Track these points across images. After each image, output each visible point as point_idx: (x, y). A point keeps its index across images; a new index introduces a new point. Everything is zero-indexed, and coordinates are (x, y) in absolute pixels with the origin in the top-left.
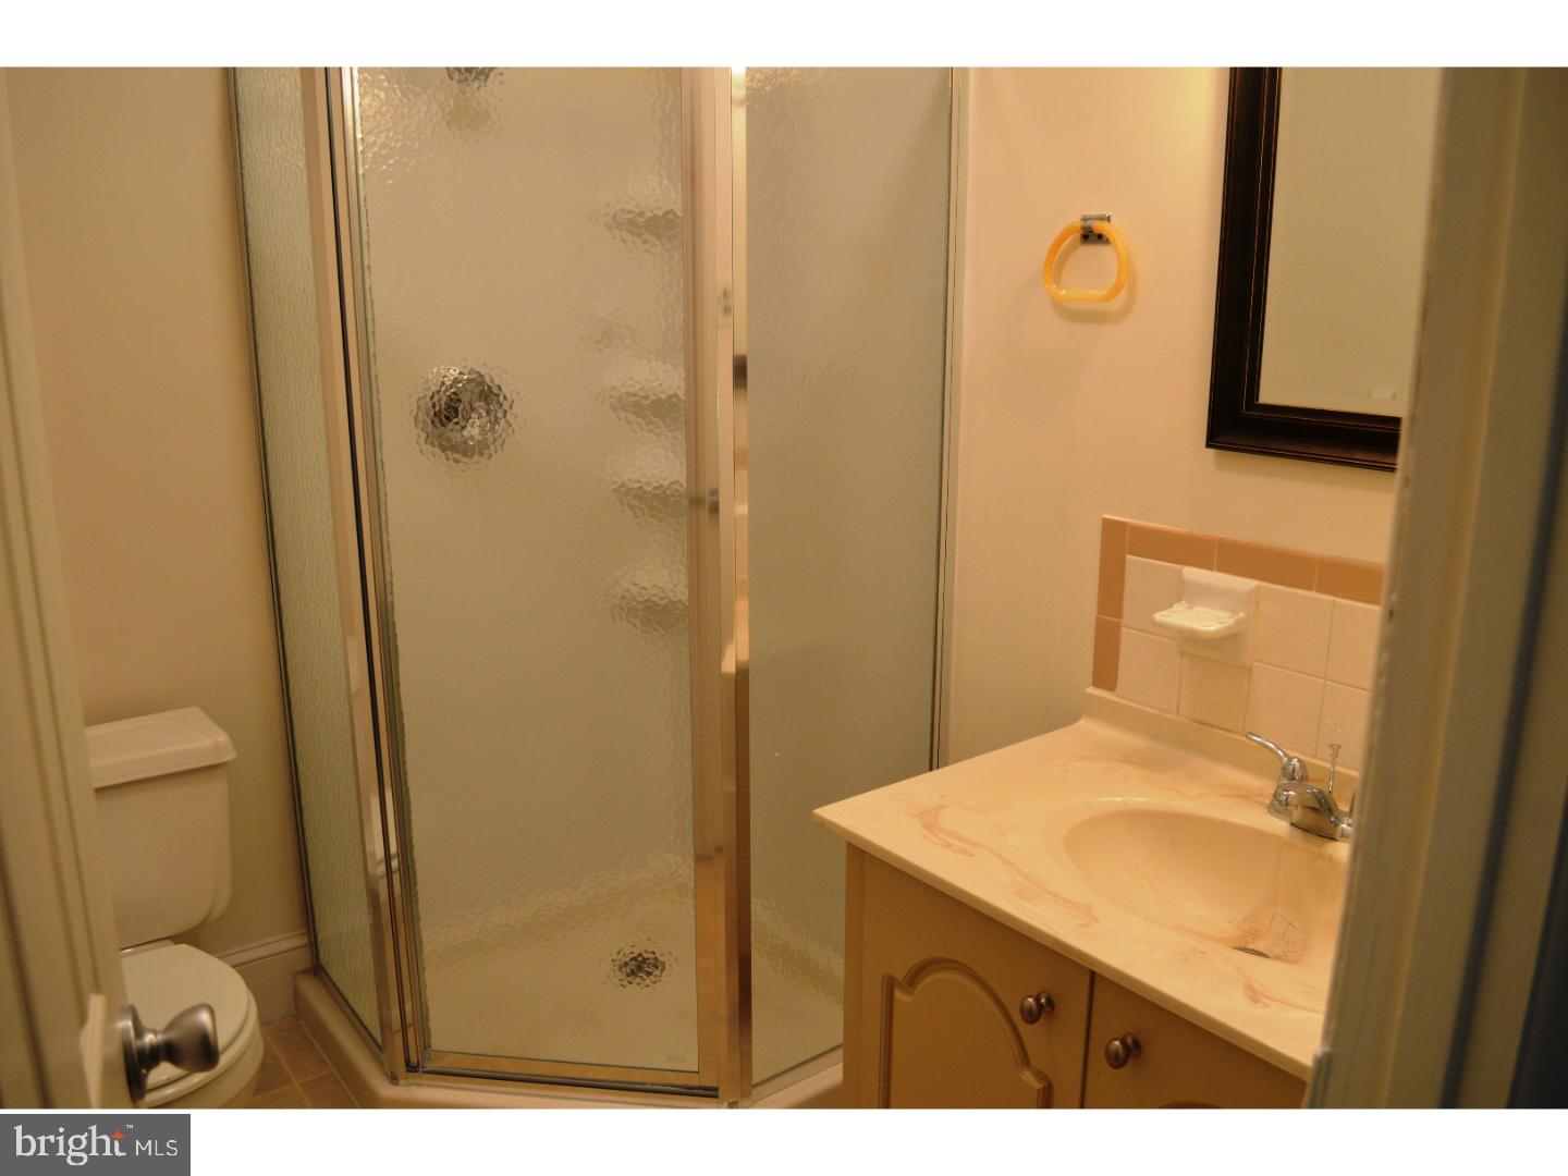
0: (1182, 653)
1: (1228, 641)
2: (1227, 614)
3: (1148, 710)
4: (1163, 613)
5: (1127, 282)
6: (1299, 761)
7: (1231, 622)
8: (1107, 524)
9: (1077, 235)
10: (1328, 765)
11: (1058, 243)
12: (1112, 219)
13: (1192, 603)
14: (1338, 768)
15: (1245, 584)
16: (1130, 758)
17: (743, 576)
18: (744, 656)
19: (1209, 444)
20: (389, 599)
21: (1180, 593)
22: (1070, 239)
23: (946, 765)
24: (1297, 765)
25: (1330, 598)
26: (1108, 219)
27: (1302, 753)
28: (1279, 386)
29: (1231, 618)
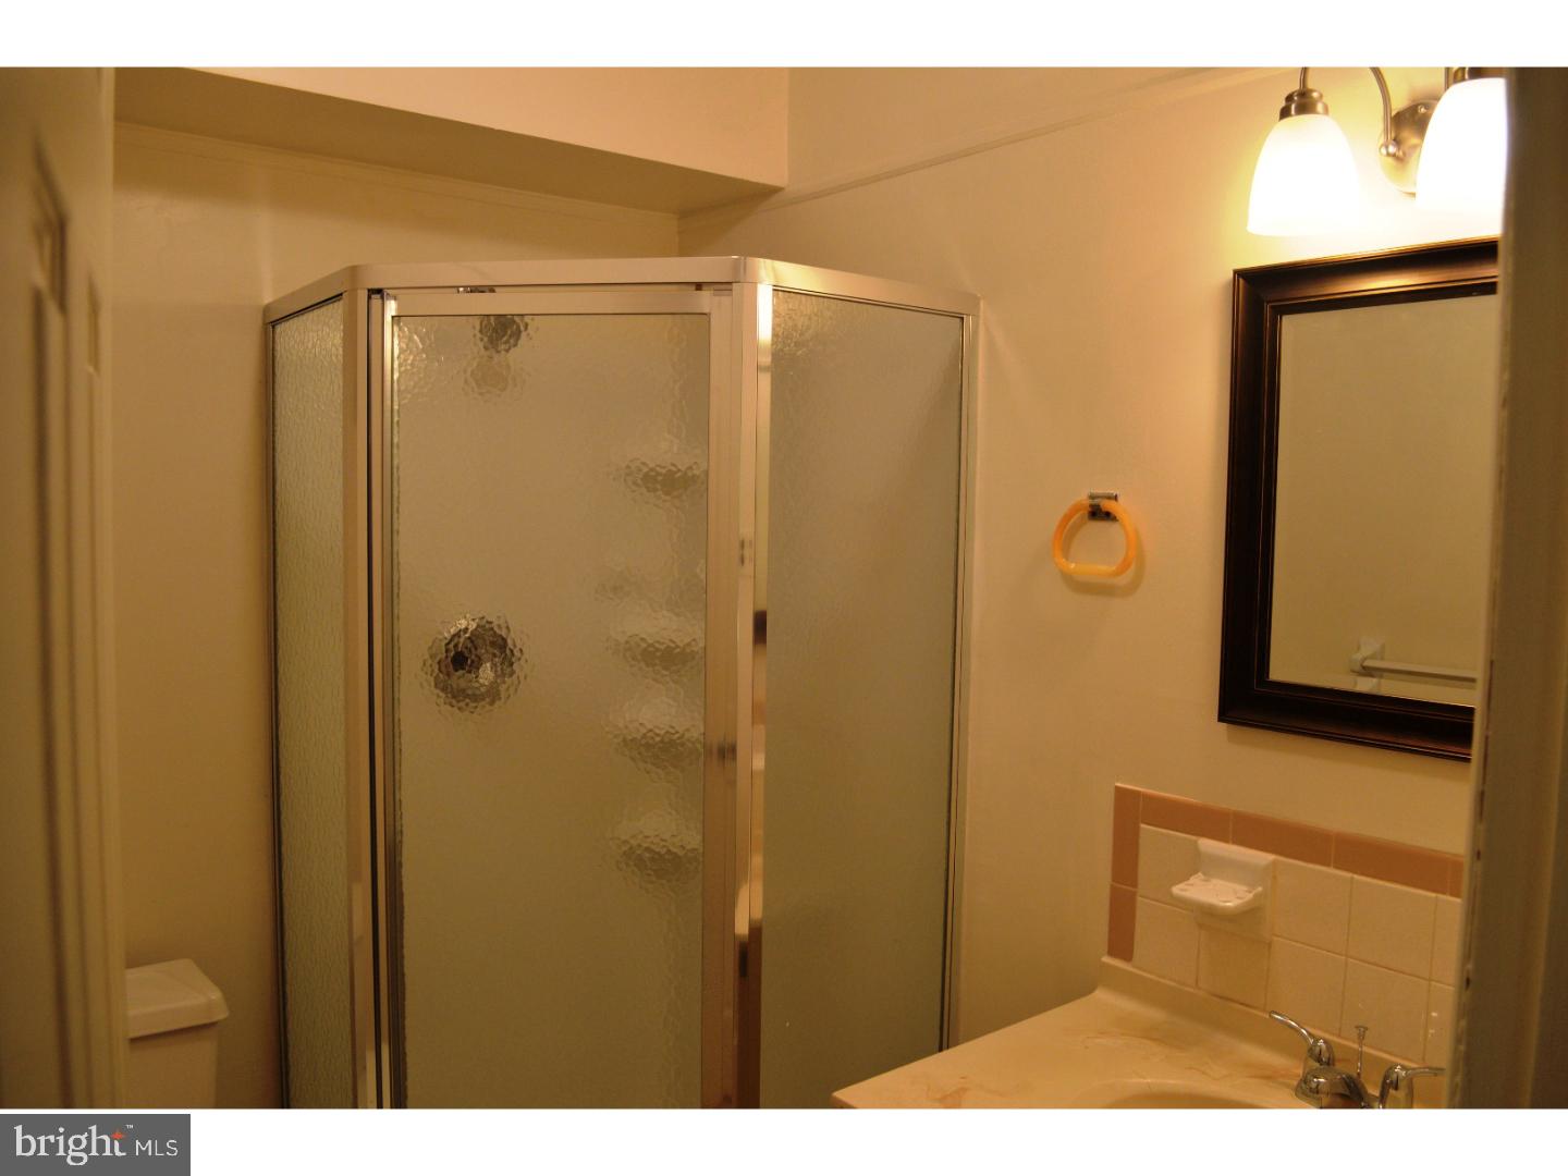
0: (1201, 926)
1: (1248, 916)
2: (1245, 888)
3: (1168, 982)
4: (1181, 886)
5: (1136, 560)
6: (1325, 1042)
7: (1251, 896)
8: (1121, 794)
9: (1085, 512)
10: (1356, 1046)
11: (1067, 518)
12: (1119, 499)
13: (1208, 876)
14: (1365, 1049)
15: (1263, 858)
16: (1149, 1033)
17: (758, 832)
18: (758, 914)
19: (1221, 719)
20: (398, 839)
21: (1196, 865)
22: (1078, 515)
23: (957, 1044)
24: (1324, 1046)
25: (1348, 875)
26: (1116, 498)
27: (1327, 1031)
28: (1288, 664)
29: (1250, 892)
